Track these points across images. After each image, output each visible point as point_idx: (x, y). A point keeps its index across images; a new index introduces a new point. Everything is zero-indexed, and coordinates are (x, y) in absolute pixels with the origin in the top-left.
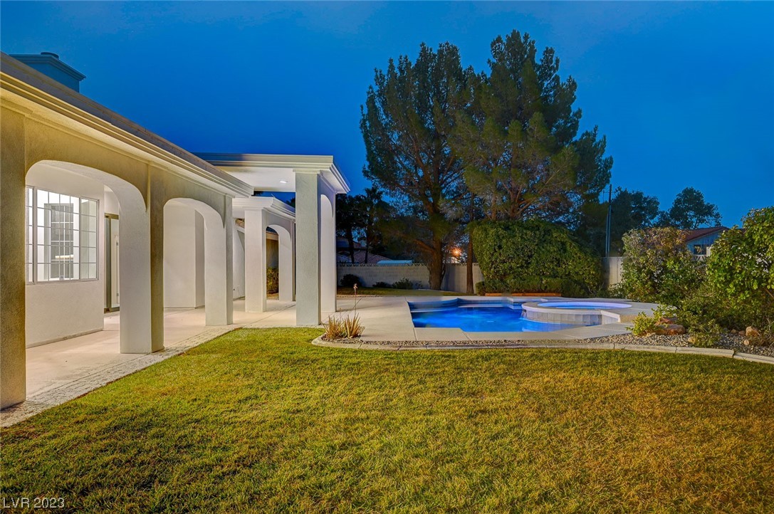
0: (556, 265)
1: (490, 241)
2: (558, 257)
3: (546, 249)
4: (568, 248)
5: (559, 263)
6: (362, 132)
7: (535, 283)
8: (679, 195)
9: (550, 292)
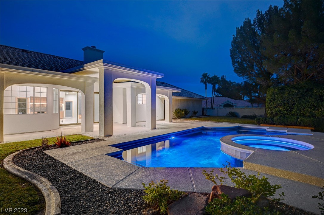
2: (316, 104)
3: (306, 100)
7: (293, 120)
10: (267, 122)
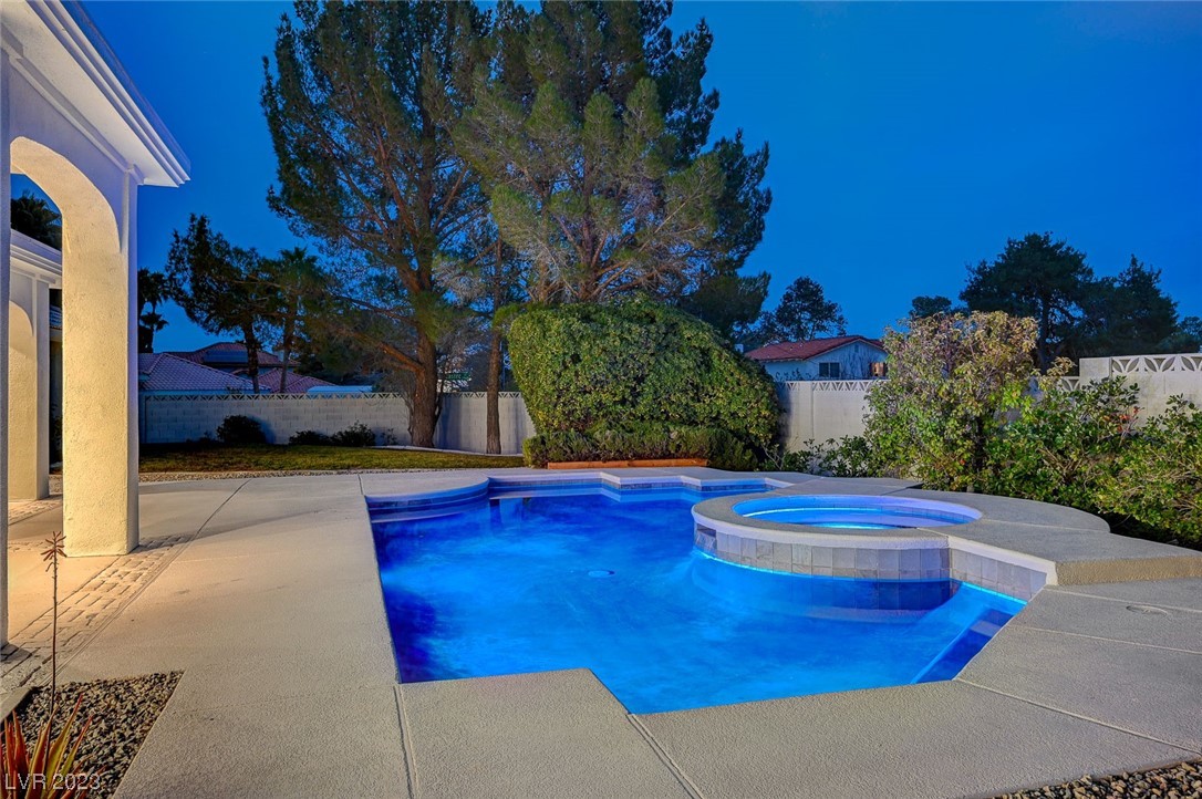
0: (692, 399)
1: (554, 344)
2: (697, 380)
3: (673, 364)
4: (716, 361)
5: (696, 394)
6: (266, 114)
7: (657, 438)
8: (790, 288)
9: (687, 456)
10: (572, 452)
